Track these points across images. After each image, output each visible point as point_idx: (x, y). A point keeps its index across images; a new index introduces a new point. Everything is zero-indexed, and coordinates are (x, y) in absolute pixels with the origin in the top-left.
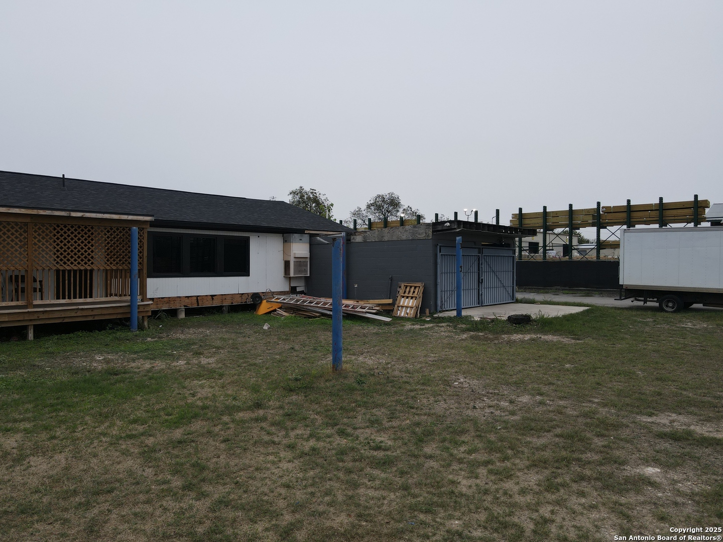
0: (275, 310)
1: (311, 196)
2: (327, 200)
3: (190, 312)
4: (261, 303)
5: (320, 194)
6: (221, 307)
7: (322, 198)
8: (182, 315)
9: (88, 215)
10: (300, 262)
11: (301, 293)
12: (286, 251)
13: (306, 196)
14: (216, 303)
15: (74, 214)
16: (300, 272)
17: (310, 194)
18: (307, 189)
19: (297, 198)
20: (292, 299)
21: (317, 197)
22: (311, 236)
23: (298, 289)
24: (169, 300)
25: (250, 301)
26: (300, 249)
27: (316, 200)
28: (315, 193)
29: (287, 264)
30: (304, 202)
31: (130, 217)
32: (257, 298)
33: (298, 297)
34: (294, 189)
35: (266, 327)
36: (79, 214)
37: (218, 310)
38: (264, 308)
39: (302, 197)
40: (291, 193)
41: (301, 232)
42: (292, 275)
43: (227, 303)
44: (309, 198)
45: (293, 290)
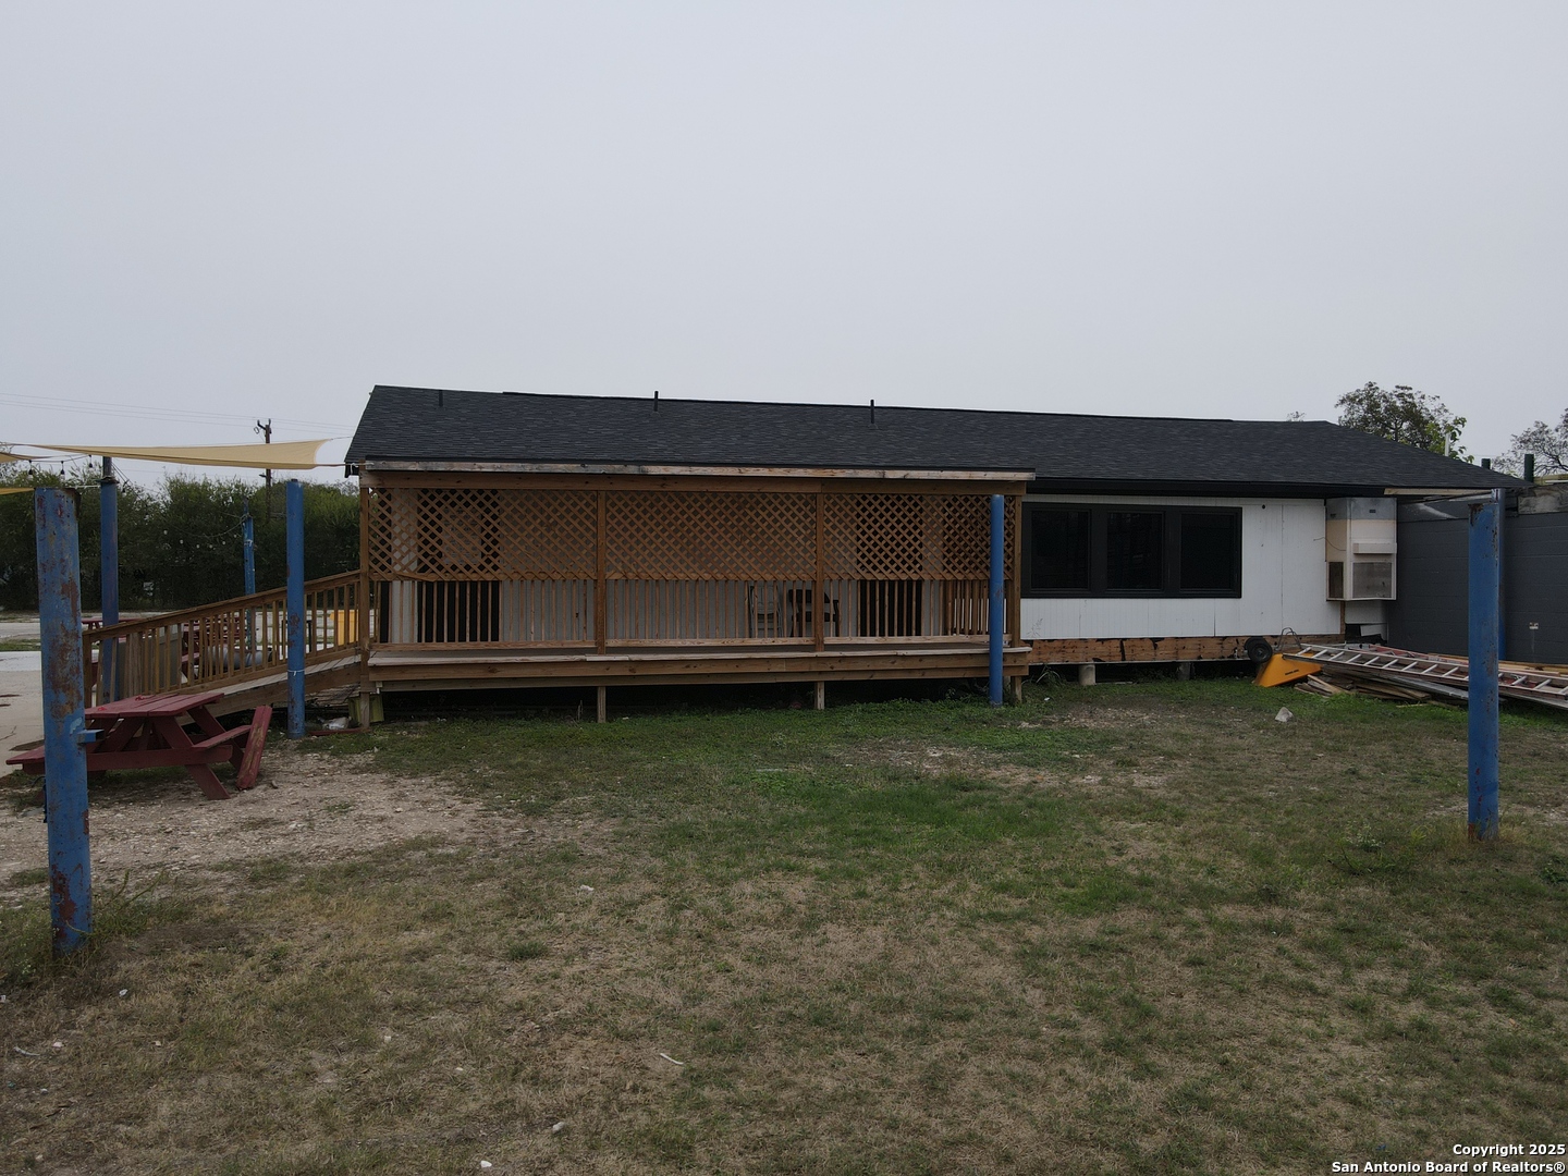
0: (1305, 679)
1: (1399, 404)
2: (1443, 409)
3: (1106, 672)
4: (1269, 660)
5: (1423, 397)
6: (1174, 665)
7: (1430, 406)
8: (1090, 679)
9: (914, 474)
10: (1370, 566)
11: (1374, 639)
12: (1332, 540)
13: (1383, 405)
14: (1163, 656)
15: (890, 474)
16: (1370, 589)
17: (1395, 399)
18: (1387, 386)
19: (1360, 411)
20: (1348, 655)
21: (1414, 405)
22: (1402, 501)
23: (1365, 632)
24: (1064, 645)
25: (1242, 655)
26: (1371, 533)
27: (1412, 414)
28: (1410, 396)
29: (1335, 571)
30: (1381, 420)
31: (990, 476)
32: (1258, 650)
33: (1366, 650)
34: (1351, 390)
35: (1282, 717)
36: (899, 474)
37: (1168, 671)
38: (1277, 671)
39: (1373, 407)
40: (1343, 401)
41: (1374, 492)
42: (1348, 595)
43: (1187, 657)
44: (1392, 409)
45: (1352, 633)
